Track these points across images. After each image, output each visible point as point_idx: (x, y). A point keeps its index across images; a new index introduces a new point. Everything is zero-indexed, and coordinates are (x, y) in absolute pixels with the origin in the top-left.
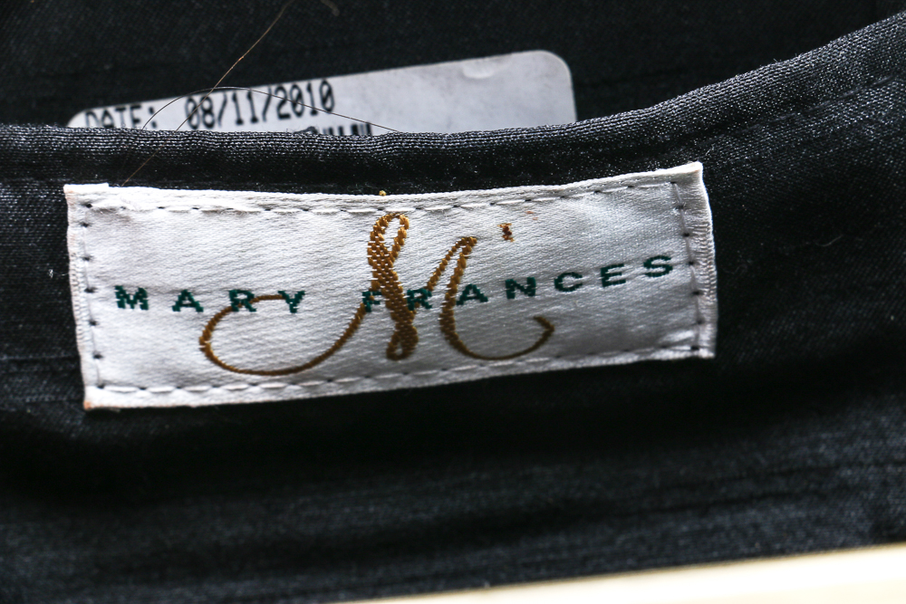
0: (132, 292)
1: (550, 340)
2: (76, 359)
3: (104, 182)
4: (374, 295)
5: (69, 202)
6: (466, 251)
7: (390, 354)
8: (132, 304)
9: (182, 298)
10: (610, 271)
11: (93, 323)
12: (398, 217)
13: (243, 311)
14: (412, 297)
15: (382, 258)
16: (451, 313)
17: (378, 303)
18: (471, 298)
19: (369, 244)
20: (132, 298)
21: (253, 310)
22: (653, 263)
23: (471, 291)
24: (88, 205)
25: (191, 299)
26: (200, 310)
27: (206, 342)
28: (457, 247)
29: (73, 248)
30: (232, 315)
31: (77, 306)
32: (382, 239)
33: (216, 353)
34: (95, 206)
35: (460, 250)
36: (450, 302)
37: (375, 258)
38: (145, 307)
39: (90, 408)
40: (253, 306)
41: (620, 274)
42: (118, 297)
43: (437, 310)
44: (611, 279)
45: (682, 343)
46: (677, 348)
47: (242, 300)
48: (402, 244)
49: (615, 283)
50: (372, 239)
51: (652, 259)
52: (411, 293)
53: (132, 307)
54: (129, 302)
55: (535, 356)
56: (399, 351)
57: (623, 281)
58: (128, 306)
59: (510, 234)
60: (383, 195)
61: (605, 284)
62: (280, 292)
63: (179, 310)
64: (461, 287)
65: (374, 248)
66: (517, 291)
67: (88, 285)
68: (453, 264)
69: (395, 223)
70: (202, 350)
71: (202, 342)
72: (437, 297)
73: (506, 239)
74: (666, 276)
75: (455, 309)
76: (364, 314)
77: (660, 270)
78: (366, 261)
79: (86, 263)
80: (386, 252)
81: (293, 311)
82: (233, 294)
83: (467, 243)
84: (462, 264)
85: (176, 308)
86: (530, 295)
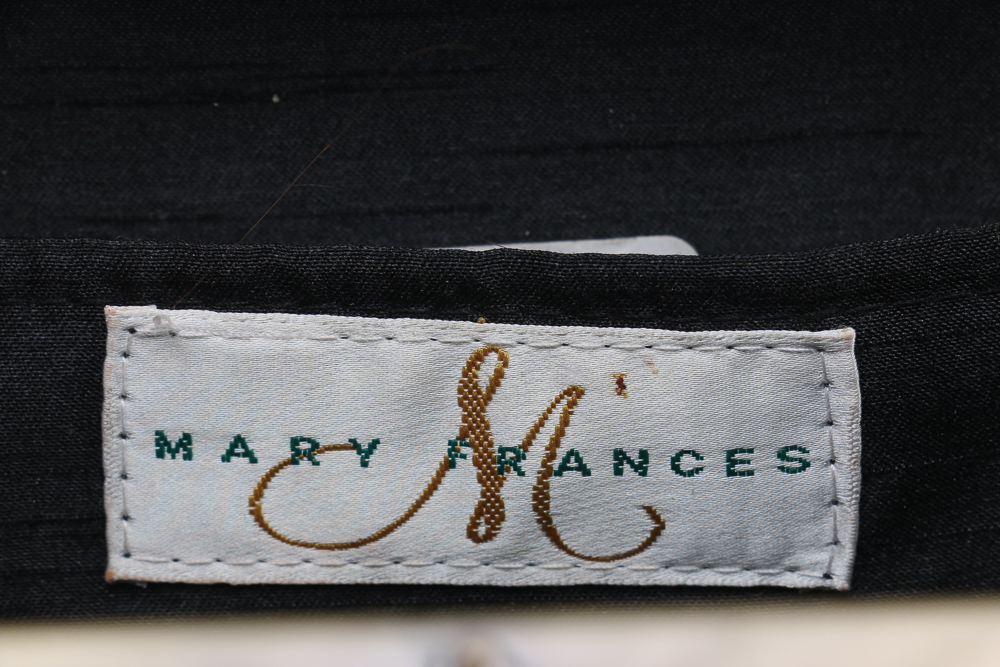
0: (174, 438)
1: (660, 540)
2: (102, 519)
3: (152, 304)
4: (461, 445)
5: (110, 325)
6: (573, 404)
7: (472, 535)
8: (174, 453)
9: (234, 446)
10: (737, 456)
11: (124, 476)
12: (497, 351)
13: (305, 464)
14: (503, 456)
15: (475, 399)
16: (547, 486)
17: (464, 457)
18: (571, 469)
19: (461, 382)
20: (173, 446)
21: (316, 463)
22: (788, 454)
23: (573, 459)
24: (132, 331)
25: (244, 446)
26: (254, 461)
27: (257, 503)
28: (562, 397)
29: (109, 382)
30: (290, 468)
31: (108, 453)
32: (476, 376)
33: (266, 518)
34: (140, 330)
35: (564, 402)
36: (547, 472)
37: (466, 398)
38: (188, 457)
39: (112, 580)
40: (318, 458)
41: (749, 462)
42: (157, 444)
43: (531, 479)
44: (738, 467)
45: (814, 566)
46: (806, 572)
47: (304, 450)
48: (498, 384)
49: (742, 474)
50: (465, 374)
51: (787, 449)
52: (503, 450)
53: (173, 457)
54: (169, 451)
55: (639, 562)
56: (482, 530)
57: (751, 473)
58: (168, 456)
59: (624, 387)
60: (482, 323)
61: (731, 473)
62: (350, 440)
63: (229, 461)
64: (561, 452)
65: (466, 386)
66: (626, 467)
67: (123, 428)
68: (555, 419)
69: (493, 357)
70: (252, 512)
71: (252, 504)
72: (532, 463)
73: (619, 394)
74: (803, 473)
75: (554, 481)
76: (447, 469)
77: (797, 465)
78: (456, 401)
79: (123, 402)
80: (479, 392)
81: (364, 464)
82: (295, 442)
83: (575, 393)
84: (565, 422)
85: (226, 458)
86: (640, 474)
